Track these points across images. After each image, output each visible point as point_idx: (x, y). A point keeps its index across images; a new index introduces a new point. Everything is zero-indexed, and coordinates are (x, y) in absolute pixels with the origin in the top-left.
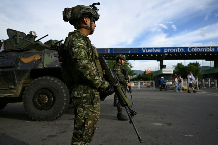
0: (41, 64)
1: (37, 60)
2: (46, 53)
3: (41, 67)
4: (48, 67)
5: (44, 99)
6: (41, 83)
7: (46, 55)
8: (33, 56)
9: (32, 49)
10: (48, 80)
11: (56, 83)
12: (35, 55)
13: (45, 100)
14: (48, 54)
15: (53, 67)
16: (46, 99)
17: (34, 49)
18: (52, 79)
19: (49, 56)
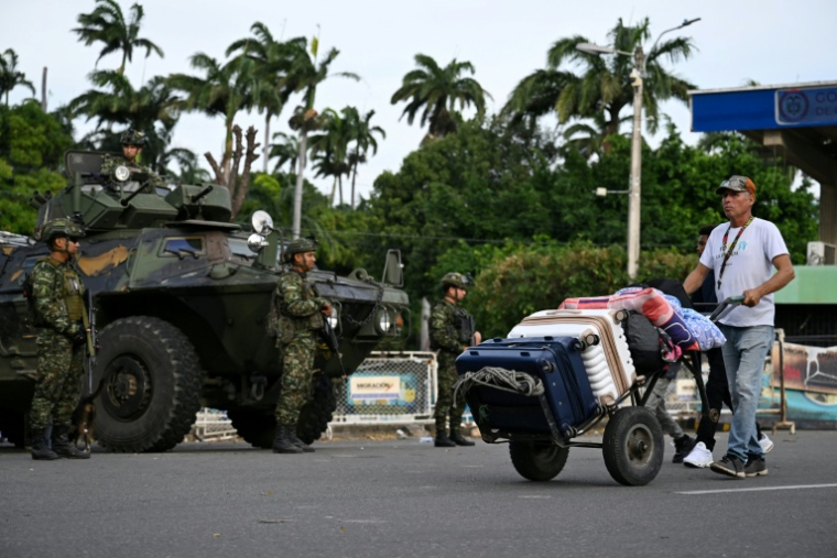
0: (124, 279)
1: (116, 265)
2: (144, 241)
3: (123, 289)
4: (139, 287)
5: (124, 387)
6: (121, 336)
7: (143, 248)
8: (111, 252)
9: (117, 226)
10: (138, 326)
11: (156, 337)
12: (116, 249)
13: (129, 390)
14: (150, 245)
15: (154, 285)
16: (131, 387)
17: (124, 226)
18: (148, 326)
19: (150, 251)
